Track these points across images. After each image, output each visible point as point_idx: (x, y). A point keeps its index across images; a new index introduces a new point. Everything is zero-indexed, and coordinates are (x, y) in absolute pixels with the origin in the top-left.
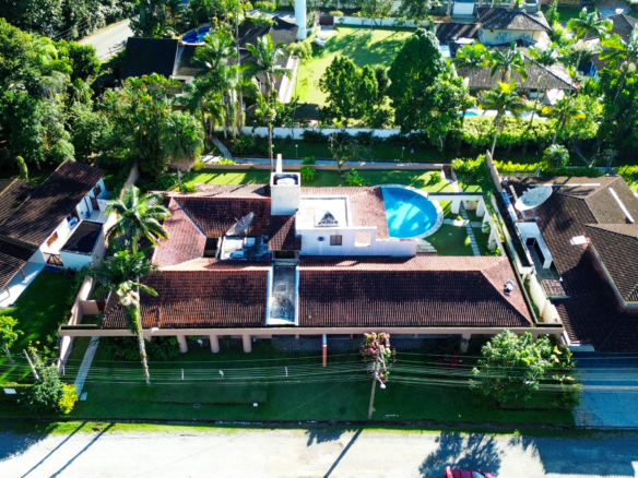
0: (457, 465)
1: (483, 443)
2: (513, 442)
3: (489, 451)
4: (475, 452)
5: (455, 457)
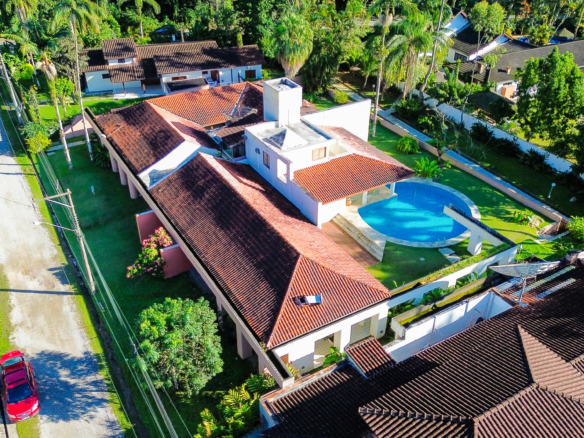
0: (59, 381)
1: (98, 395)
2: (111, 424)
3: (89, 405)
4: (81, 391)
5: (68, 376)
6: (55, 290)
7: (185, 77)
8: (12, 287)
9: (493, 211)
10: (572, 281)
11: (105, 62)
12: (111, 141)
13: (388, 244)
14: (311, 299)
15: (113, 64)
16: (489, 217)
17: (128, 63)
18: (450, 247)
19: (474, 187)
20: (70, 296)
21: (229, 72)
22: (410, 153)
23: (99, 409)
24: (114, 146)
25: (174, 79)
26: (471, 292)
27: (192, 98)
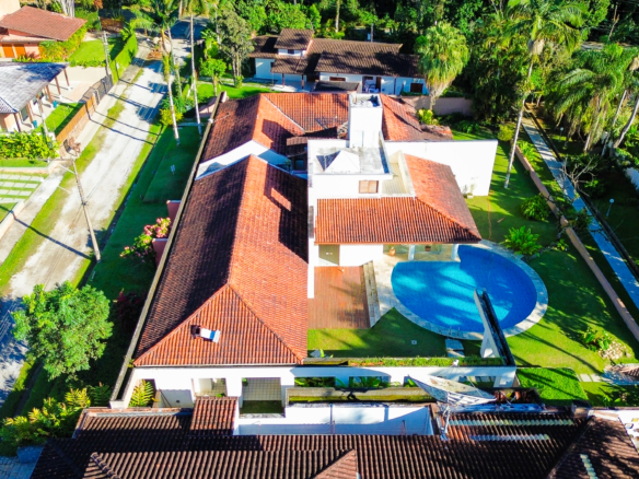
2: (10, 380)
3: (12, 356)
6: (77, 249)
7: (344, 79)
8: (51, 236)
9: (564, 319)
10: (545, 437)
11: (276, 51)
12: (212, 126)
13: (393, 312)
14: (205, 333)
15: (282, 54)
16: (552, 325)
17: (297, 55)
18: (463, 341)
19: (570, 283)
20: (82, 258)
21: (392, 82)
22: (532, 218)
23: (15, 364)
24: (211, 131)
25: (332, 79)
26: (412, 398)
27: (309, 100)
